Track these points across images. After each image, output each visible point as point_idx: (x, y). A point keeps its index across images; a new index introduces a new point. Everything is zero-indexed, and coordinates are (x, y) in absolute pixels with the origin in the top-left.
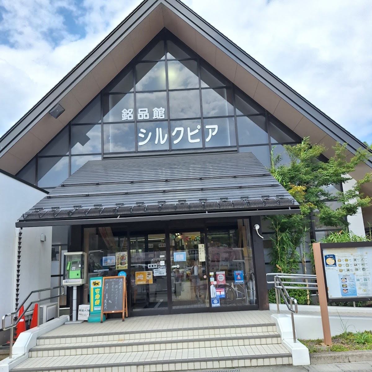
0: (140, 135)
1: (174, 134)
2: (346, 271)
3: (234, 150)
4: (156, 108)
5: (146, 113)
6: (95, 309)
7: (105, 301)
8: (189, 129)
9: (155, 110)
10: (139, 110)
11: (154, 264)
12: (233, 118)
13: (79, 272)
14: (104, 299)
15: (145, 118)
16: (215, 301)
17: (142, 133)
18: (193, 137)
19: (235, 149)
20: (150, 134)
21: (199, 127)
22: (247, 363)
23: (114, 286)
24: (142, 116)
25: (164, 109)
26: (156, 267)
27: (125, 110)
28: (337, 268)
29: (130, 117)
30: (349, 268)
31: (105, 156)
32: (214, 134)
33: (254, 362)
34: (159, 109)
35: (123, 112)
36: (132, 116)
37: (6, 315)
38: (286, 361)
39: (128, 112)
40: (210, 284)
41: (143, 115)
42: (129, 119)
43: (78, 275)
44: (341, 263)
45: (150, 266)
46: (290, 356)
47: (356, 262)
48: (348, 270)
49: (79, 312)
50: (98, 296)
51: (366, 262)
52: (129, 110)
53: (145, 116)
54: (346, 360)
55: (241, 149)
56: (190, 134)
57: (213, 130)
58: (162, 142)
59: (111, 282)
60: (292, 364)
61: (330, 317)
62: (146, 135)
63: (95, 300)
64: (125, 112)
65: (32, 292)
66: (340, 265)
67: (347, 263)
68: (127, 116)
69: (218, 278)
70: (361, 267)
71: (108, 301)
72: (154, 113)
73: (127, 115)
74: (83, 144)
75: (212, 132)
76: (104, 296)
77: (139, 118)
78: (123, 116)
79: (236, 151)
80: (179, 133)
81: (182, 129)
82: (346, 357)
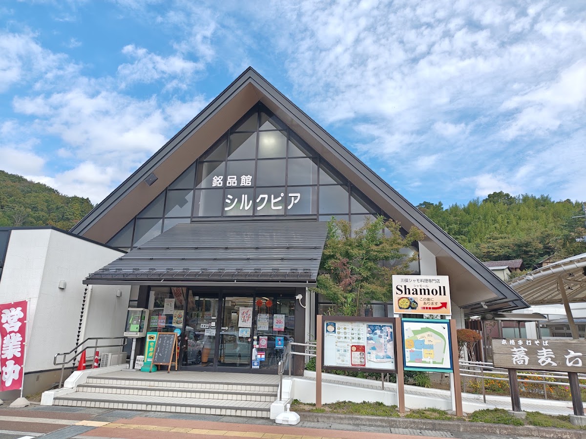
0: (227, 201)
1: (258, 201)
2: (343, 338)
3: (313, 218)
4: (244, 176)
5: (235, 180)
6: (148, 360)
7: (157, 354)
8: (272, 196)
9: (243, 177)
10: (229, 177)
11: (206, 325)
12: (316, 187)
13: (138, 326)
14: (156, 352)
15: (233, 185)
16: (256, 364)
17: (229, 199)
18: (276, 204)
19: (315, 217)
20: (236, 200)
21: (282, 195)
22: (233, 413)
23: (166, 342)
24: (231, 183)
25: (251, 177)
26: (208, 328)
27: (216, 177)
28: (336, 335)
29: (220, 184)
30: (347, 336)
31: (194, 220)
32: (296, 202)
33: (239, 413)
34: (247, 177)
35: (214, 179)
36: (222, 182)
37: (59, 354)
38: (264, 414)
39: (218, 179)
40: (253, 347)
41: (232, 181)
42: (218, 185)
43: (137, 328)
44: (340, 330)
45: (202, 326)
46: (269, 410)
47: (353, 332)
48: (345, 338)
49: (136, 362)
50: (152, 349)
51: (361, 332)
52: (220, 177)
53: (233, 183)
54: (316, 420)
55: (321, 219)
56: (273, 201)
57: (296, 197)
58: (247, 208)
59: (164, 337)
60: (269, 418)
61: (322, 383)
62: (232, 201)
63: (149, 352)
64: (215, 179)
65: (89, 339)
66: (339, 333)
67: (345, 331)
68: (217, 183)
69: (261, 342)
70: (357, 336)
71: (158, 354)
72: (242, 180)
73: (217, 181)
74: (181, 206)
75: (295, 200)
76: (157, 349)
77: (228, 185)
78: (213, 183)
79: (316, 219)
80: (263, 199)
81: (266, 196)
82: (316, 416)
